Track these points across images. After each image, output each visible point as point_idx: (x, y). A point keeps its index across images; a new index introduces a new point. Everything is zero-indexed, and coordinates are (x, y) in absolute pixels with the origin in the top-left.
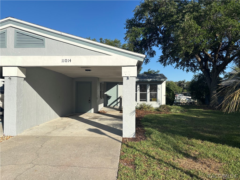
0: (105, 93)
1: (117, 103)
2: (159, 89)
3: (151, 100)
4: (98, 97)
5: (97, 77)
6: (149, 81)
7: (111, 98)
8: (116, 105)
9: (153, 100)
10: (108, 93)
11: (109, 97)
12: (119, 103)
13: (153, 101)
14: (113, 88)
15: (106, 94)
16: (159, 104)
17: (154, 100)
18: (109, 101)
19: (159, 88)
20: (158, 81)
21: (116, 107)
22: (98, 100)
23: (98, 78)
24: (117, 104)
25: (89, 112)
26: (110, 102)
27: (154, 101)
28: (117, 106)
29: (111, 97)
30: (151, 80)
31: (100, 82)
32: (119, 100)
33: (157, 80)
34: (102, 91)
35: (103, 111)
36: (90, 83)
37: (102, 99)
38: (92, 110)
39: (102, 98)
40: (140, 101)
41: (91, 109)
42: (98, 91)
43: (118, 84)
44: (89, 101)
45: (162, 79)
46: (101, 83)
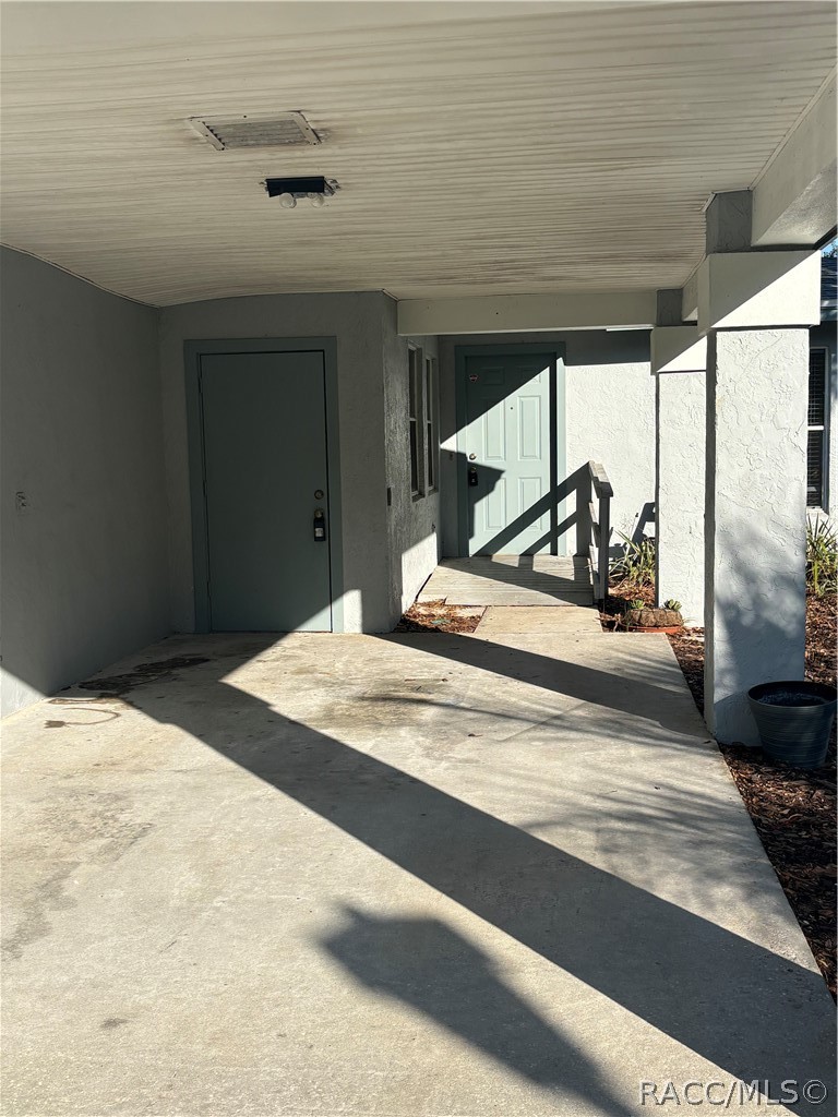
0: (450, 445)
1: (557, 530)
4: (392, 486)
5: (378, 287)
7: (500, 484)
8: (547, 548)
10: (471, 441)
11: (480, 480)
12: (572, 532)
14: (513, 398)
15: (451, 453)
18: (481, 508)
21: (543, 563)
22: (396, 511)
23: (393, 304)
24: (552, 538)
25: (320, 621)
26: (490, 517)
28: (554, 552)
29: (496, 474)
31: (406, 340)
32: (568, 505)
34: (426, 423)
35: (443, 603)
36: (321, 352)
37: (421, 495)
38: (350, 606)
39: (427, 488)
41: (332, 596)
42: (393, 433)
43: (560, 361)
44: (319, 522)
46: (411, 352)
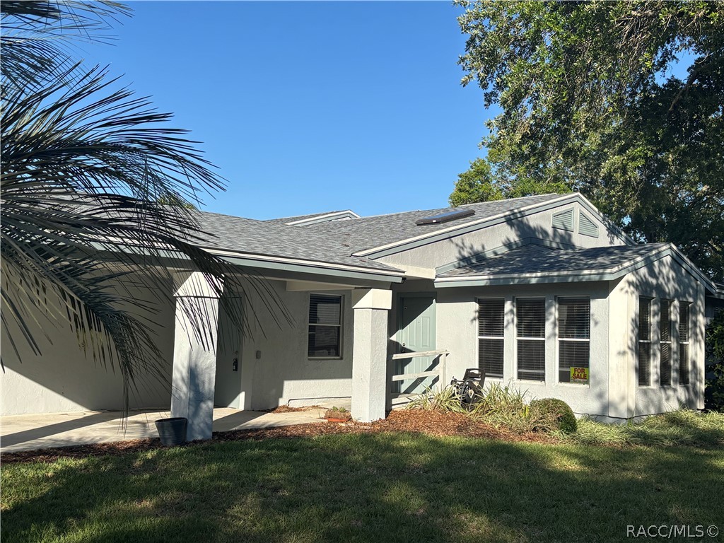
2: (596, 323)
3: (564, 377)
6: (534, 281)
9: (575, 377)
10: (404, 337)
13: (575, 382)
14: (419, 318)
16: (600, 396)
17: (578, 377)
19: (595, 317)
20: (570, 280)
22: (274, 362)
27: (580, 382)
30: (541, 277)
33: (568, 276)
38: (241, 398)
40: (520, 376)
43: (434, 301)
44: (235, 363)
45: (586, 272)
